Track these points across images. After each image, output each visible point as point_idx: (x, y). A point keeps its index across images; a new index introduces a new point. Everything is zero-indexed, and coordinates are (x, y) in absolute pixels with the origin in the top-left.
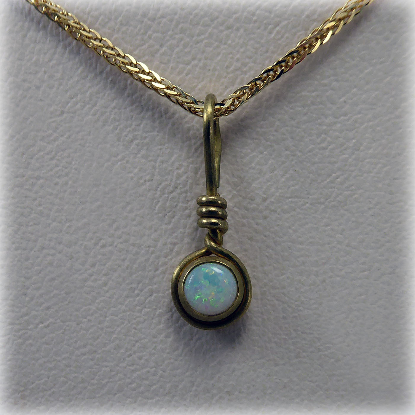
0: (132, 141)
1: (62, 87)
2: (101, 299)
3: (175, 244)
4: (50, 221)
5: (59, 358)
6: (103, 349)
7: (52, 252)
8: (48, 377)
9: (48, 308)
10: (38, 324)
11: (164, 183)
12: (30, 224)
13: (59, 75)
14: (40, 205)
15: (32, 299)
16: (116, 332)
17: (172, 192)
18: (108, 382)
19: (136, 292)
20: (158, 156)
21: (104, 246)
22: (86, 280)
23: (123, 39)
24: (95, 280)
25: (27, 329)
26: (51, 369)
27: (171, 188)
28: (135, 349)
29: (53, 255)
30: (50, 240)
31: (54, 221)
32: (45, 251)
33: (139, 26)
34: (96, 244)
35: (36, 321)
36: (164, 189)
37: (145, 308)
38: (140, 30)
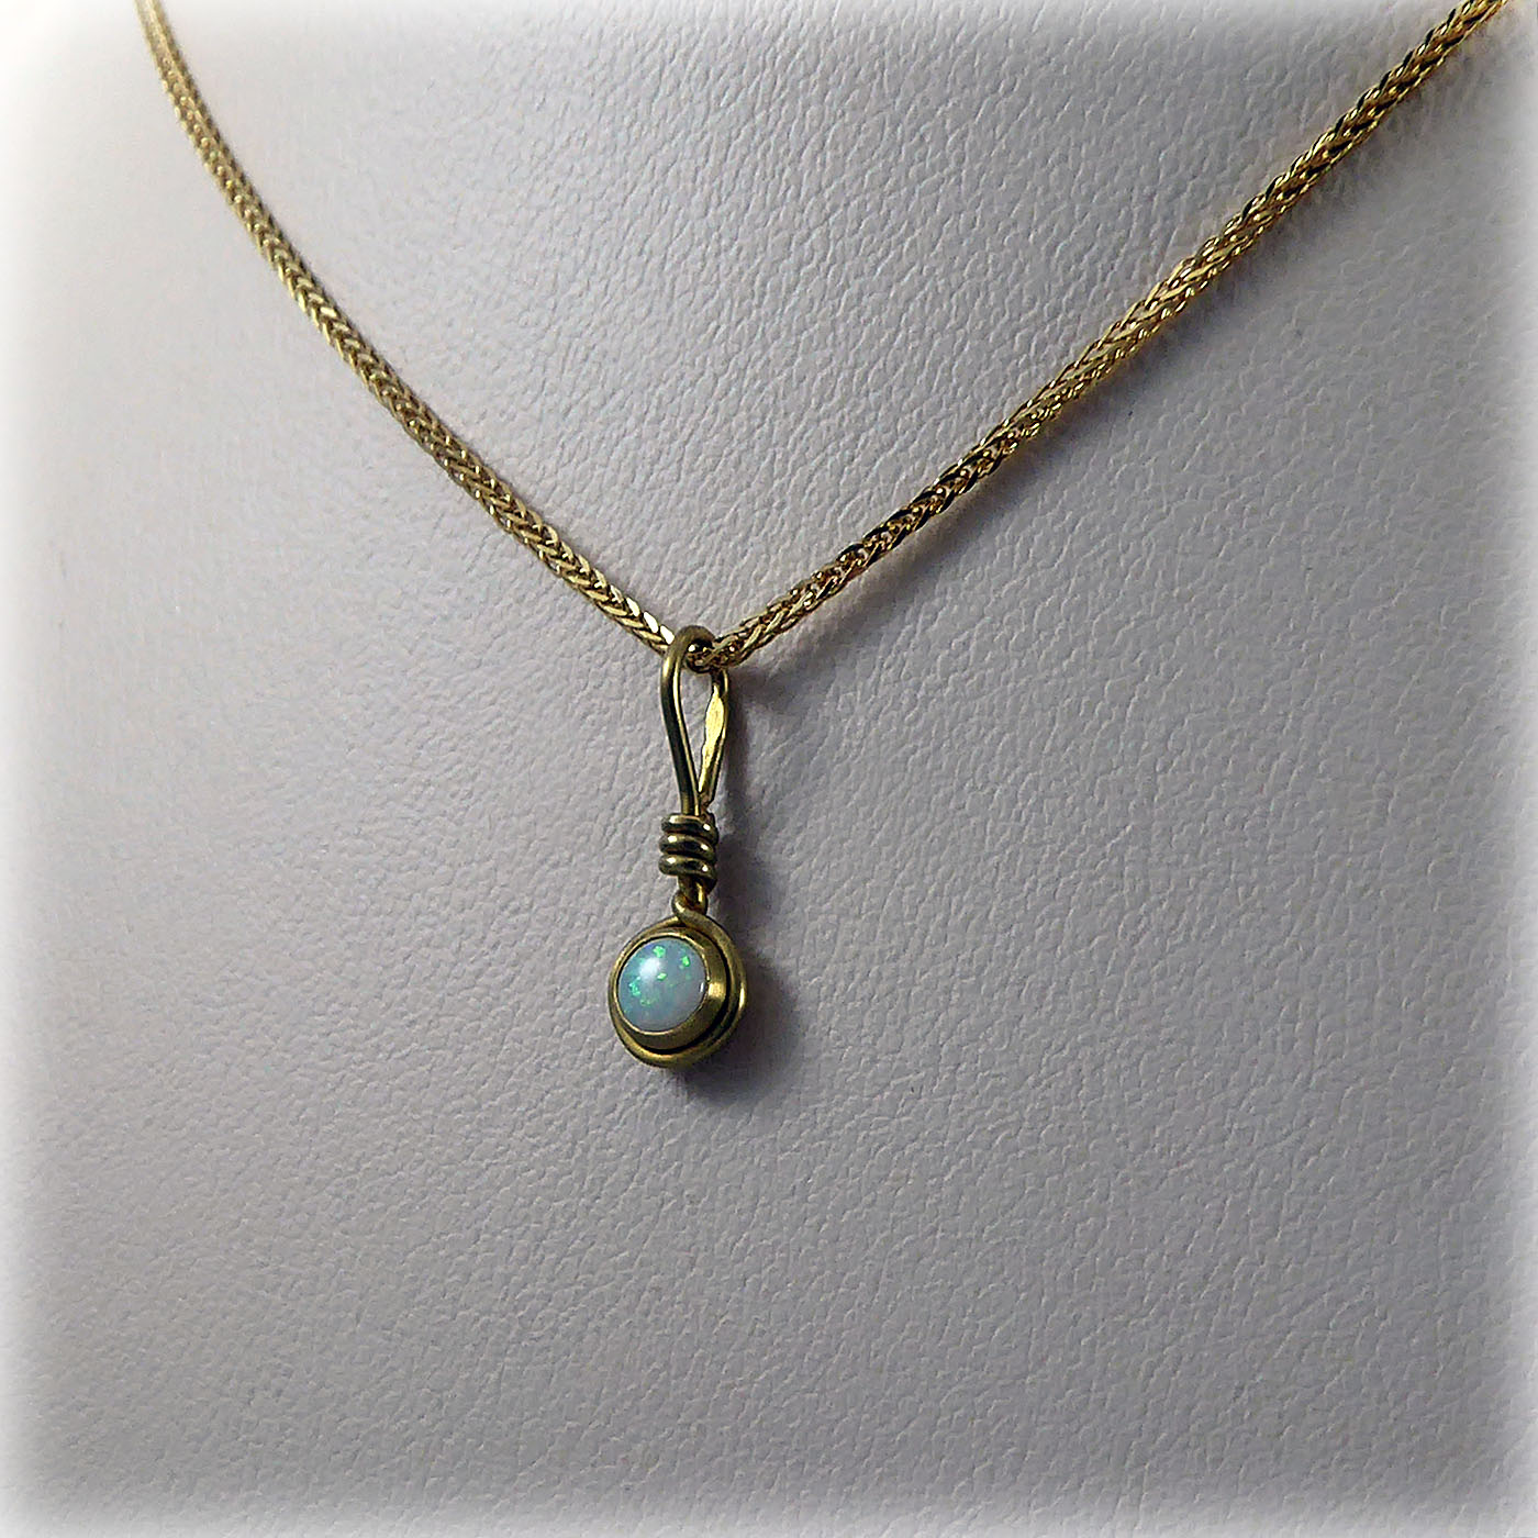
0: (584, 717)
1: (482, 618)
2: (498, 1009)
3: (633, 911)
4: (434, 864)
5: (417, 1117)
6: (491, 1103)
7: (432, 920)
8: (395, 1150)
9: (413, 1022)
10: (392, 1051)
11: (629, 796)
12: (403, 868)
13: (480, 597)
14: (423, 834)
15: (389, 1006)
16: (516, 1072)
17: (640, 813)
18: (488, 1166)
19: (558, 998)
20: (625, 744)
21: (516, 912)
22: (479, 974)
23: (588, 528)
24: (495, 974)
25: (374, 1061)
26: (401, 1136)
27: (638, 806)
28: (542, 1105)
29: (433, 926)
30: (431, 899)
31: (443, 862)
32: (421, 919)
33: (616, 505)
34: (503, 908)
35: (389, 1048)
36: (627, 807)
37: (569, 1029)
38: (616, 512)
